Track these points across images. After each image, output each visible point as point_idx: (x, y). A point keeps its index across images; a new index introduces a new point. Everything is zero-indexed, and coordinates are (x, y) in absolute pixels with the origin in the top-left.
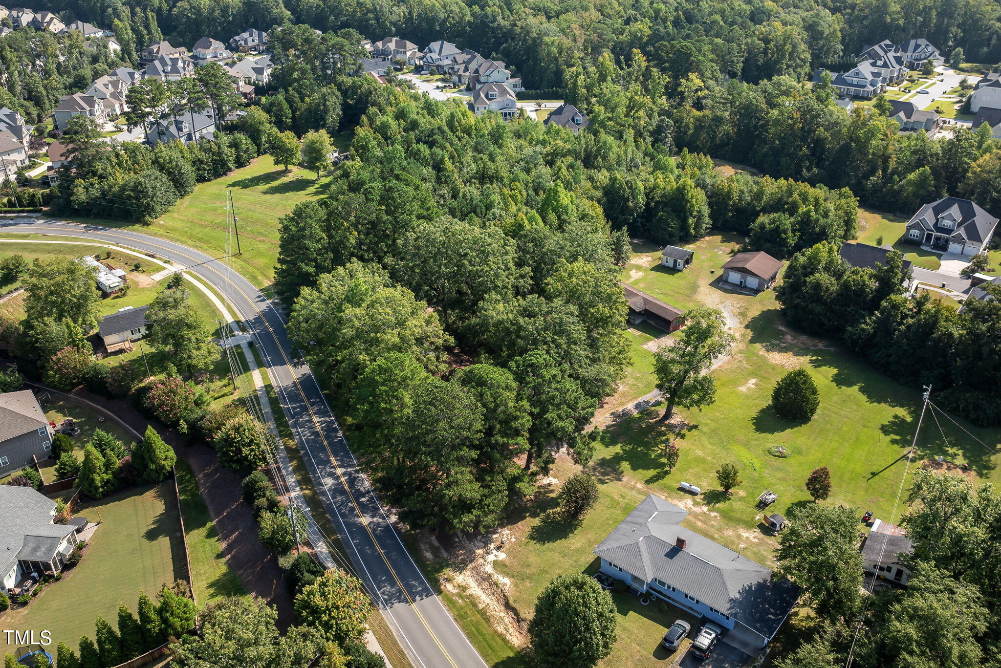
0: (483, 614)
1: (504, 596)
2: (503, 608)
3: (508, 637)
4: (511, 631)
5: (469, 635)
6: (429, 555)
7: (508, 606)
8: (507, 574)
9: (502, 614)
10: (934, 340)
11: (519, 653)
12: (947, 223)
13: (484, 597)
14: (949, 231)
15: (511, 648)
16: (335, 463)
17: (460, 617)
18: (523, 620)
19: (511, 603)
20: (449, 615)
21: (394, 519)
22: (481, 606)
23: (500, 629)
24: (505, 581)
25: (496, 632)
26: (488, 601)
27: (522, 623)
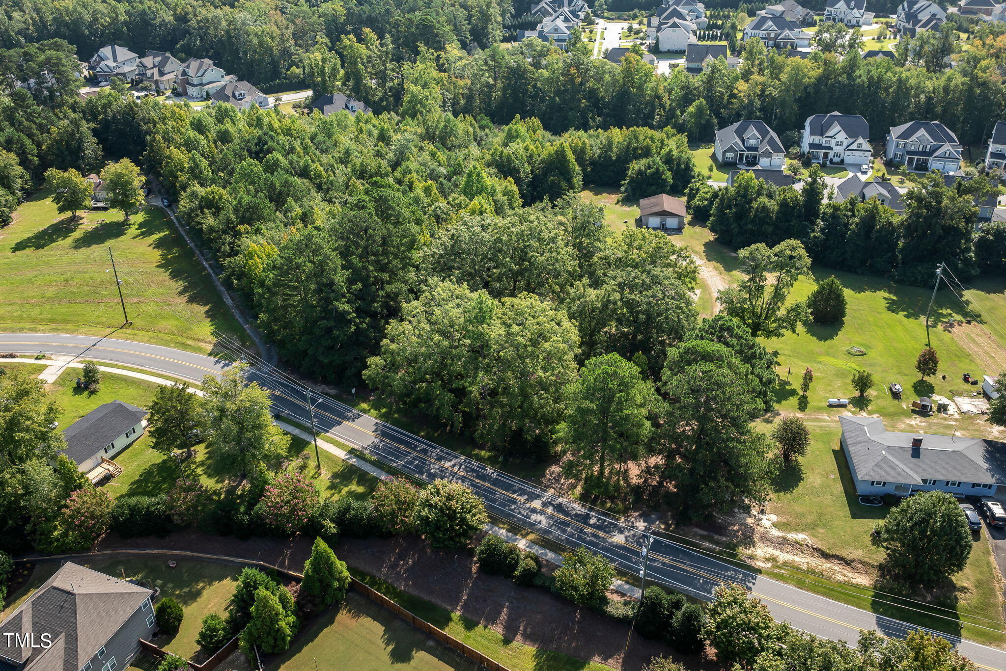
0: (811, 571)
1: (814, 549)
2: (823, 560)
3: (854, 581)
4: (850, 575)
5: (824, 595)
6: (707, 544)
7: (825, 556)
8: (795, 530)
9: (828, 565)
10: (879, 231)
11: (875, 588)
12: (752, 142)
13: (797, 559)
14: (755, 149)
15: (865, 588)
16: (522, 499)
17: (801, 584)
18: (852, 561)
19: (828, 551)
20: (792, 587)
21: (641, 525)
22: (805, 567)
23: (840, 578)
24: (800, 537)
25: (839, 582)
26: (804, 560)
27: (853, 564)
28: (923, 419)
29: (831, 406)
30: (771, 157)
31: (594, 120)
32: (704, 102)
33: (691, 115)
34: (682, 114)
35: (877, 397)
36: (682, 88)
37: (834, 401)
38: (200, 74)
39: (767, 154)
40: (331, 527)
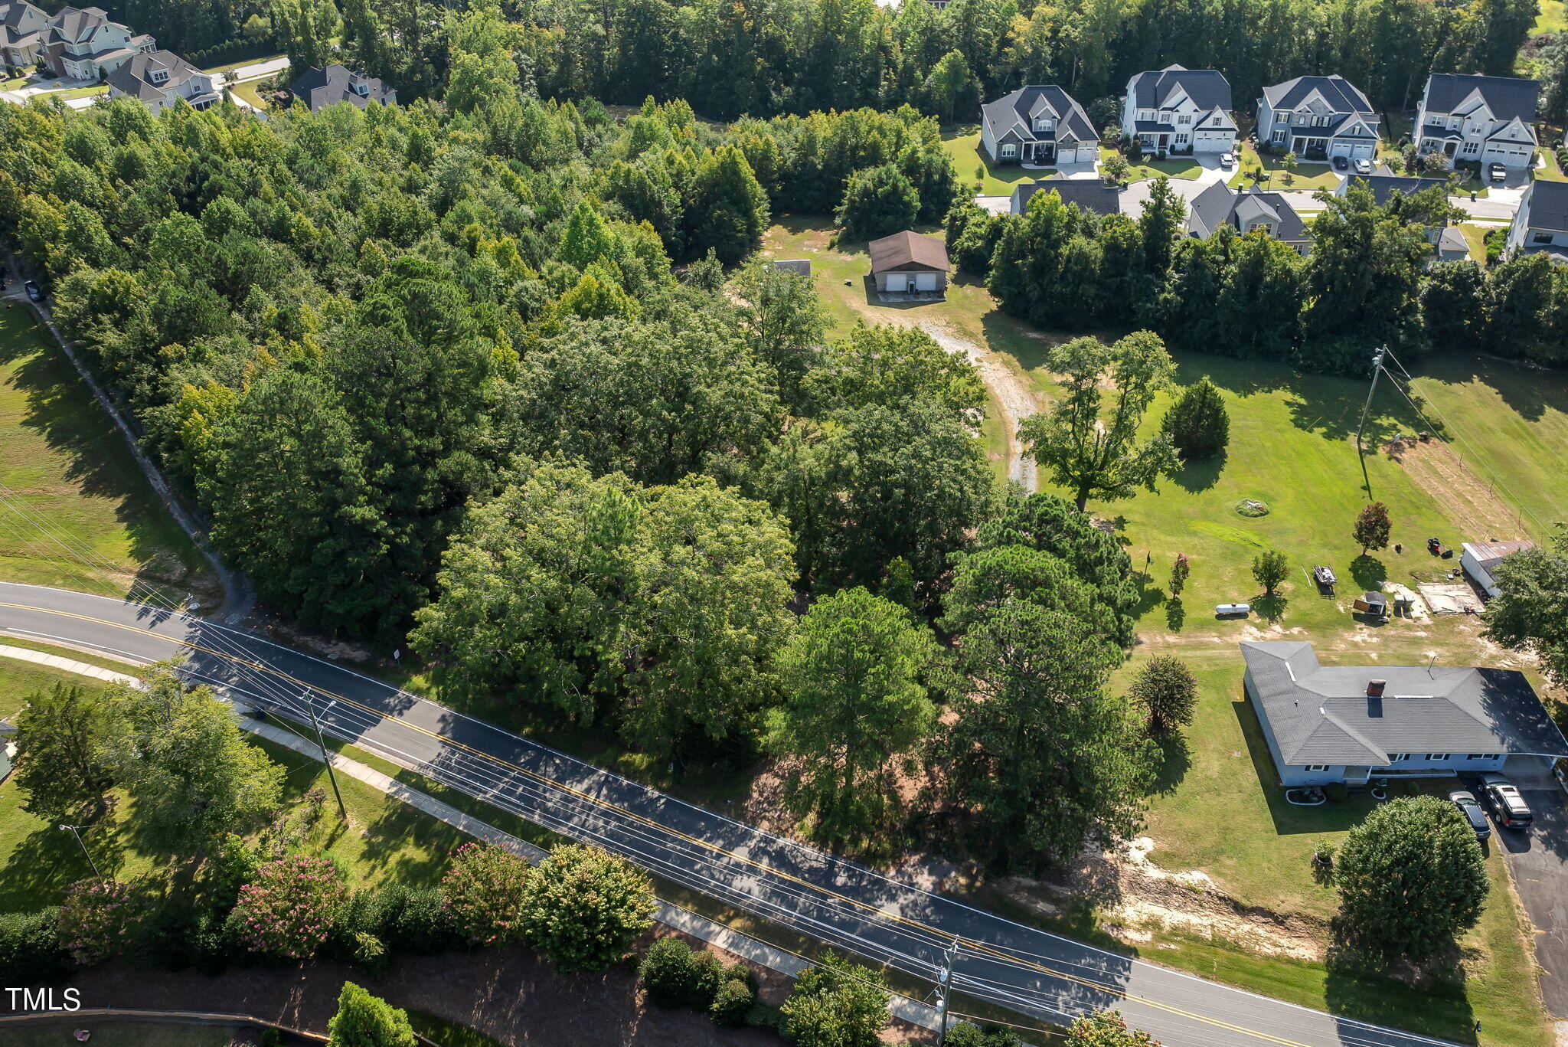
0: (1218, 942)
1: (1220, 898)
2: (1237, 918)
3: (1293, 954)
4: (1284, 942)
5: (1246, 986)
6: (1041, 906)
7: (1240, 910)
8: (1186, 864)
9: (1247, 927)
11: (1329, 964)
12: (1045, 124)
13: (1194, 919)
14: (1050, 135)
15: (1313, 966)
17: (1204, 969)
18: (1286, 917)
19: (1244, 902)
20: (1190, 977)
21: (925, 881)
22: (1207, 934)
23: (1268, 950)
24: (1196, 877)
25: (1267, 957)
26: (1206, 921)
27: (1288, 922)
28: (1374, 631)
29: (1221, 617)
30: (1076, 147)
31: (779, 91)
32: (961, 55)
33: (939, 78)
34: (925, 77)
35: (1296, 594)
36: (922, 33)
37: (1226, 607)
38: (84, 35)
39: (1070, 144)
40: (371, 944)
